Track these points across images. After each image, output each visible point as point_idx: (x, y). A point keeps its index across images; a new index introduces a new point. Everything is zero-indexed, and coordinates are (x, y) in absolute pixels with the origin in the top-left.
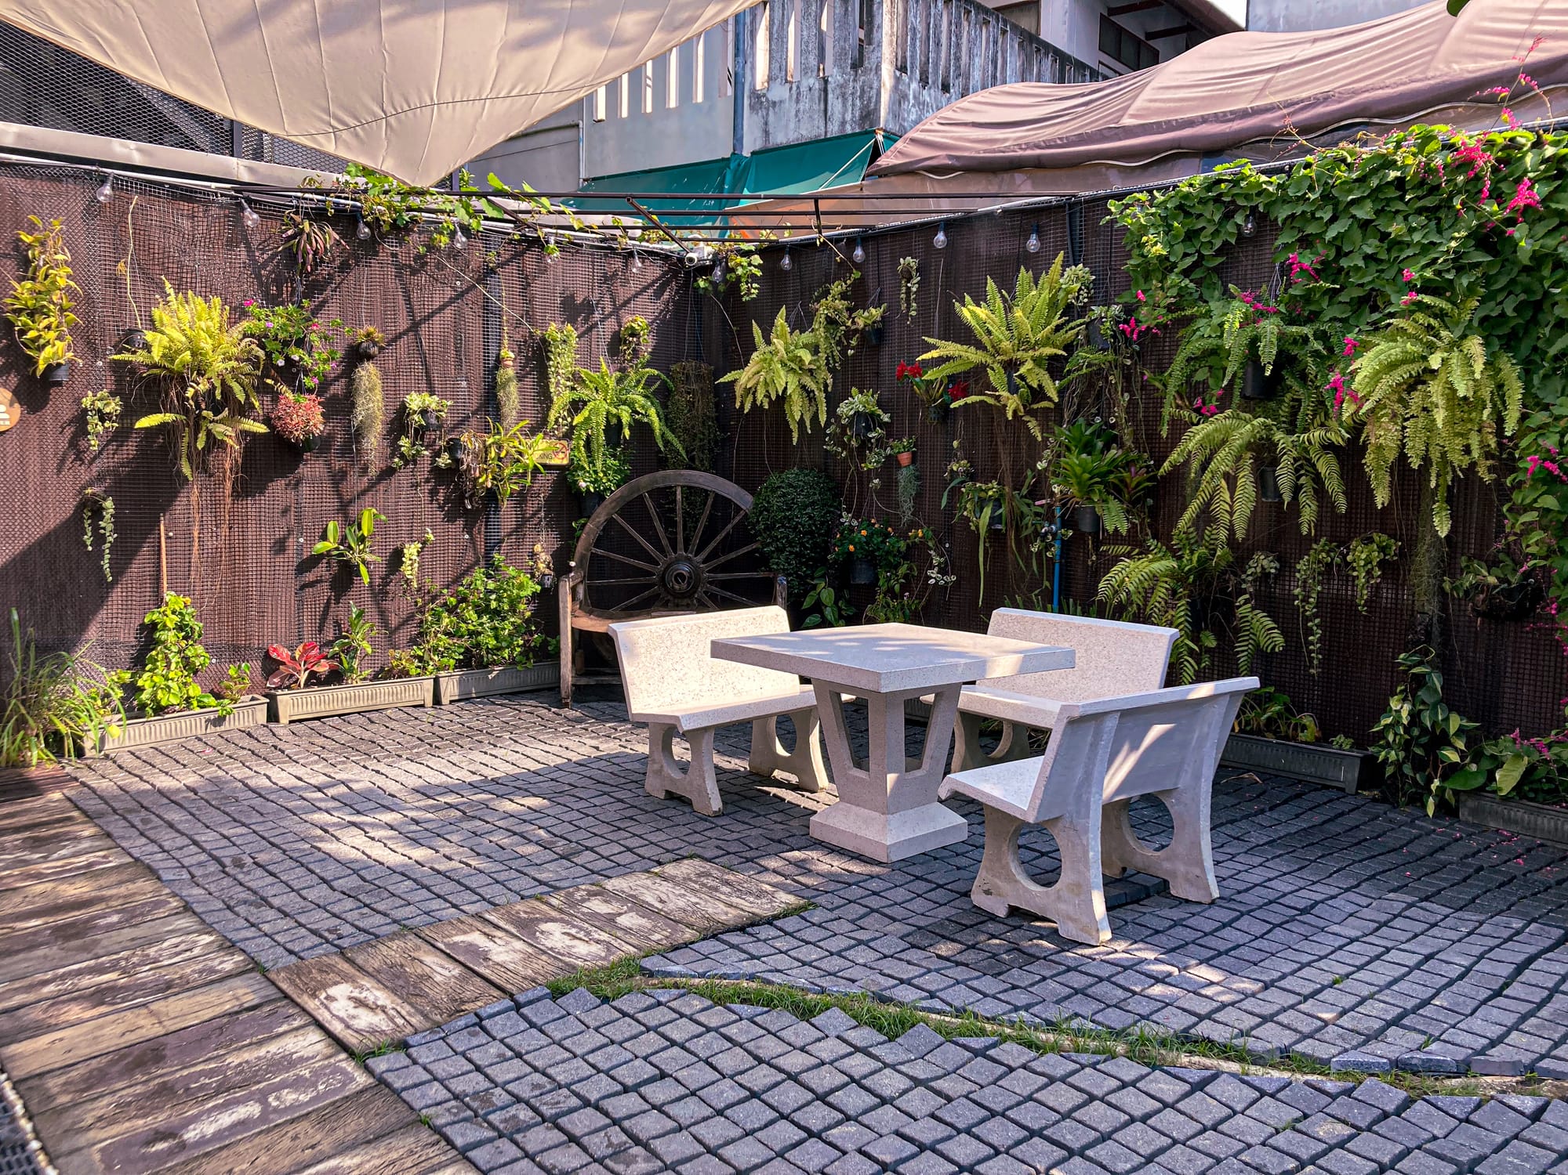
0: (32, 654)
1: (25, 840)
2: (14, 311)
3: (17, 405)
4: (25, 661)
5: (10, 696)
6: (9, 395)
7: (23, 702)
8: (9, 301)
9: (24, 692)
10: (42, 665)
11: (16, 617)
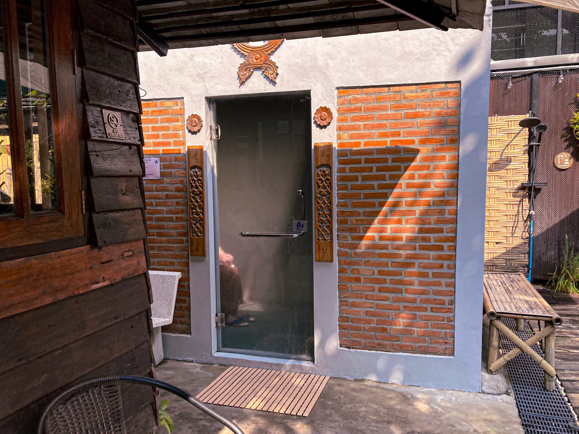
0: (572, 252)
1: (570, 320)
2: (574, 124)
3: (572, 159)
4: (569, 253)
5: (563, 266)
6: (569, 155)
7: (568, 269)
8: (572, 120)
9: (568, 265)
10: (575, 256)
11: (567, 237)
